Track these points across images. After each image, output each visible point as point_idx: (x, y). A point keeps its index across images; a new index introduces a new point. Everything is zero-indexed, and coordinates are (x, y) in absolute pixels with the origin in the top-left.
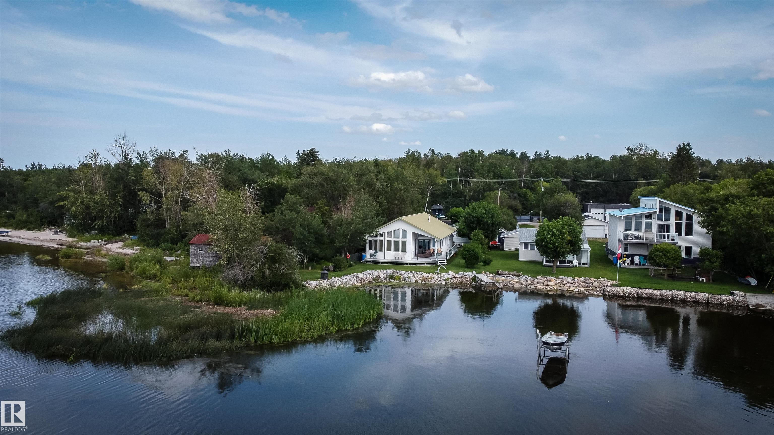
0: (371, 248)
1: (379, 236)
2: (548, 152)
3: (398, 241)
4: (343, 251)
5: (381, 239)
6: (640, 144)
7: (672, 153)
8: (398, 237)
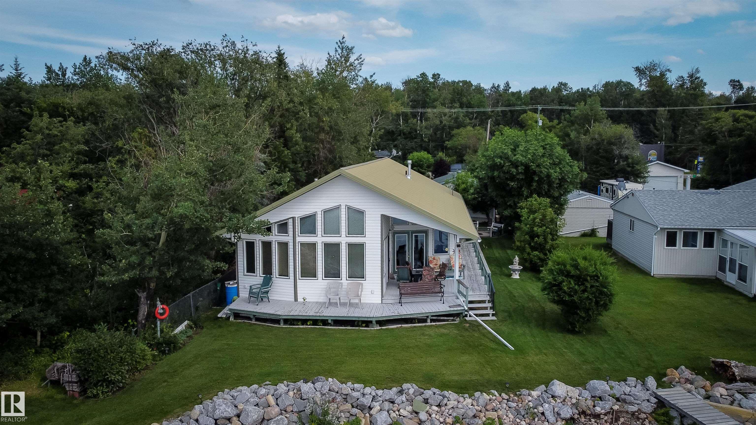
0: (251, 268)
1: (275, 229)
2: (507, 84)
3: (337, 245)
4: (143, 295)
5: (283, 238)
6: (651, 63)
7: (682, 77)
8: (337, 232)
